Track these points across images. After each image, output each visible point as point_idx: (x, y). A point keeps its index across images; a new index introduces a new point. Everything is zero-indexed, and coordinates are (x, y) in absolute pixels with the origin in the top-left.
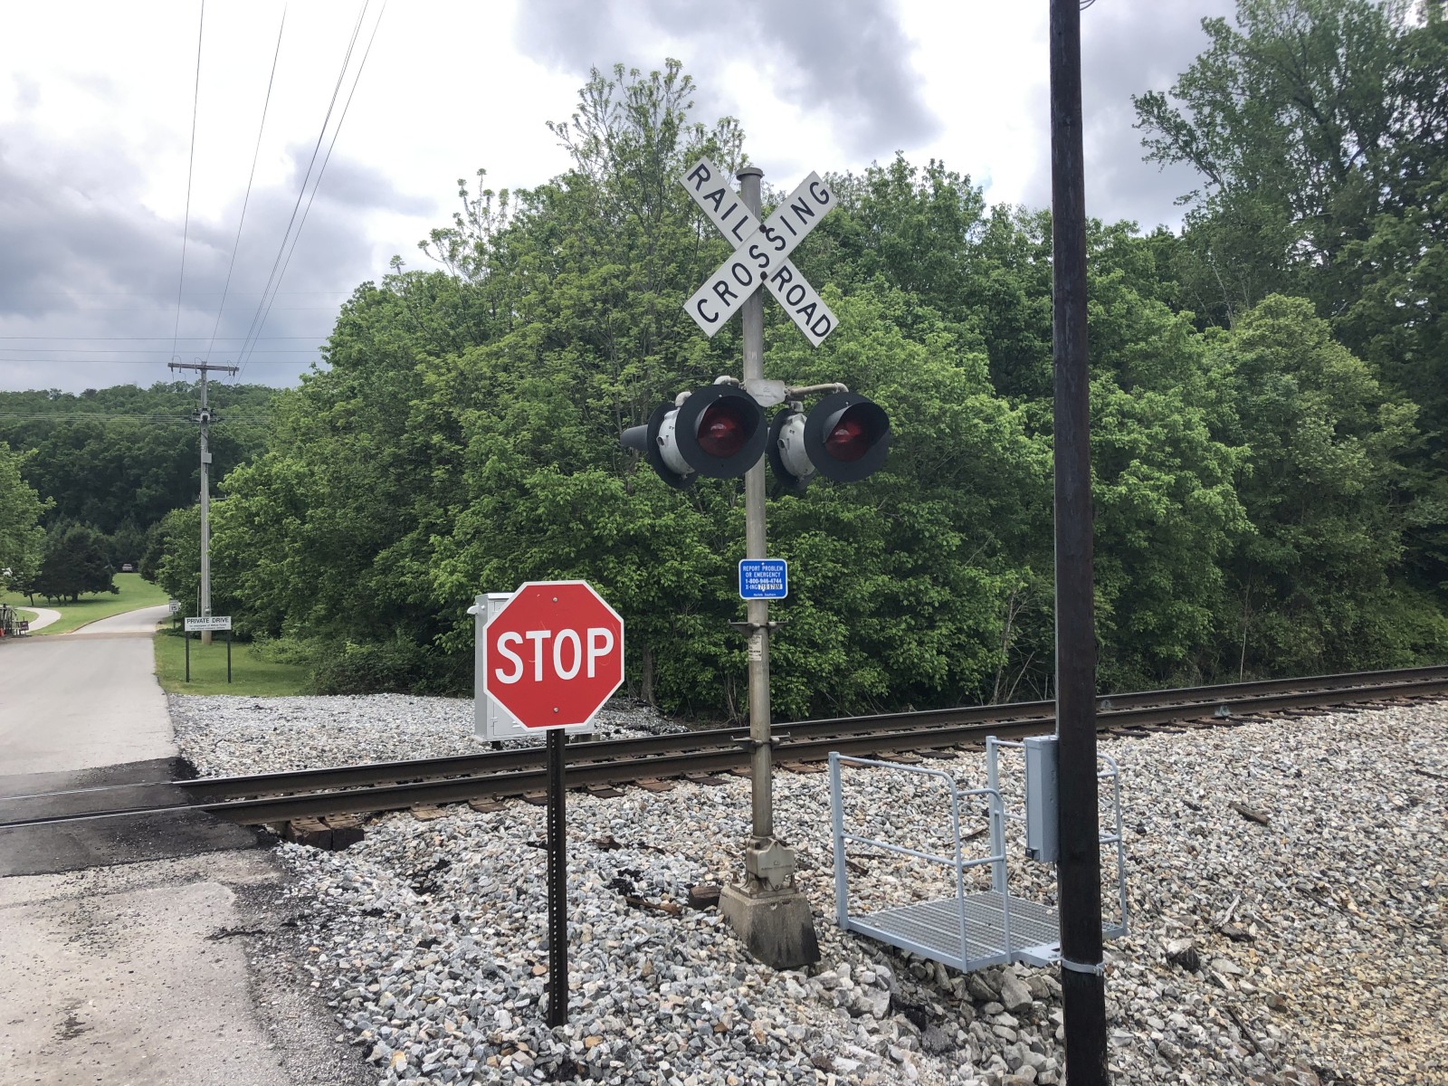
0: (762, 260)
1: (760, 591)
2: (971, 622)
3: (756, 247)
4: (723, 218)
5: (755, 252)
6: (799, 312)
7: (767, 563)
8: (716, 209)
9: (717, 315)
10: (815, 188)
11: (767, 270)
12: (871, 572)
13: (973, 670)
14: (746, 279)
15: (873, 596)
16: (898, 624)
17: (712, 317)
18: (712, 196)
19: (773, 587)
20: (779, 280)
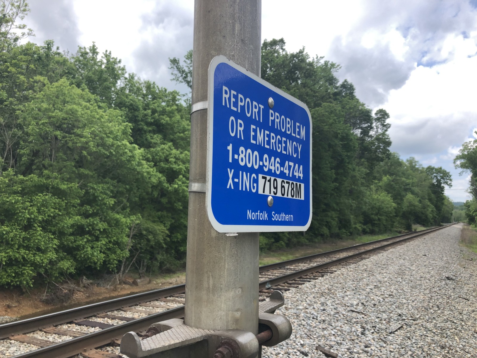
2: (115, 238)
12: (72, 214)
13: (115, 259)
15: (72, 226)
16: (83, 239)
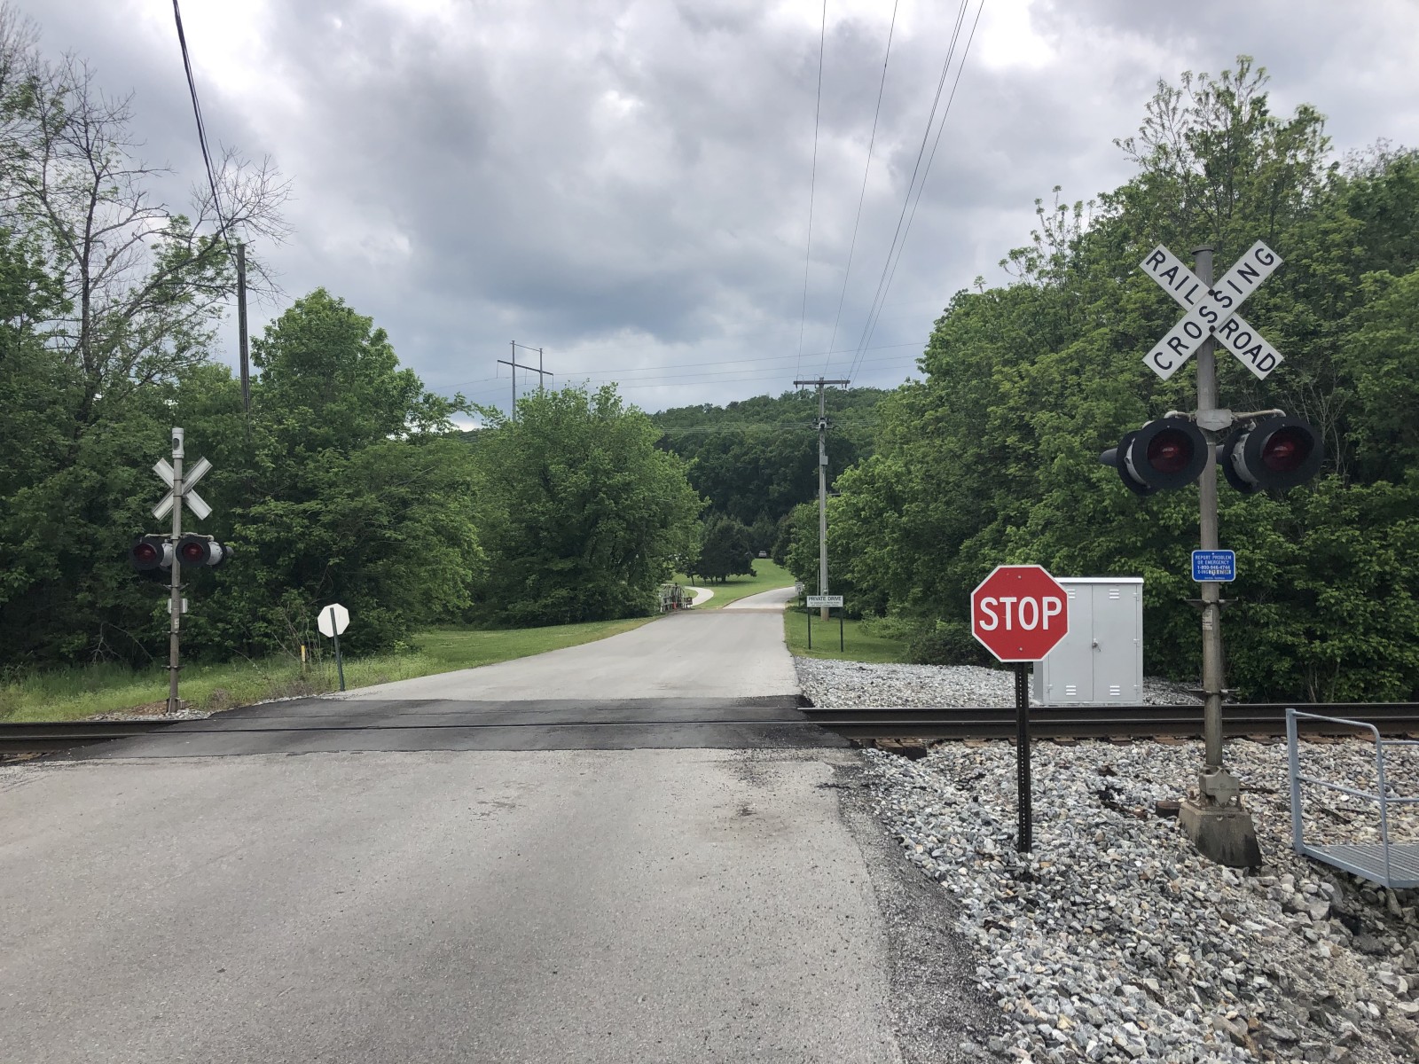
0: (1211, 317)
1: (1211, 575)
3: (1206, 307)
4: (1176, 289)
5: (1204, 312)
6: (1244, 353)
7: (1216, 553)
8: (1170, 283)
9: (1171, 363)
10: (1260, 254)
11: (1216, 324)
14: (1196, 333)
17: (1167, 365)
18: (1167, 273)
19: (1222, 572)
20: (1227, 330)
